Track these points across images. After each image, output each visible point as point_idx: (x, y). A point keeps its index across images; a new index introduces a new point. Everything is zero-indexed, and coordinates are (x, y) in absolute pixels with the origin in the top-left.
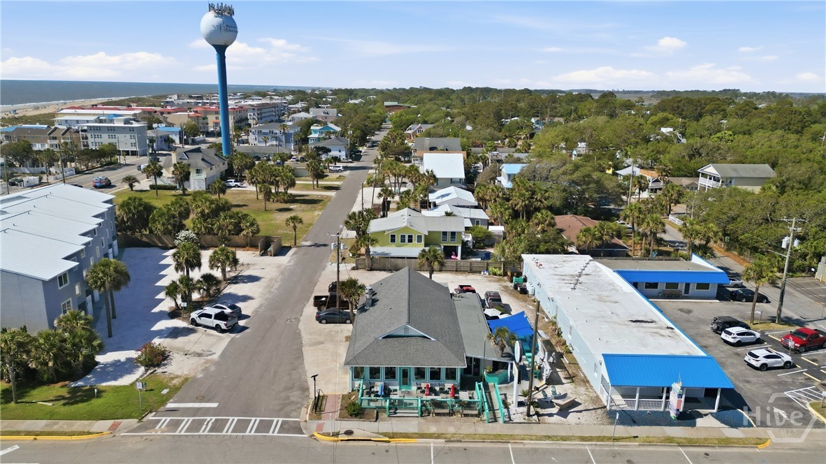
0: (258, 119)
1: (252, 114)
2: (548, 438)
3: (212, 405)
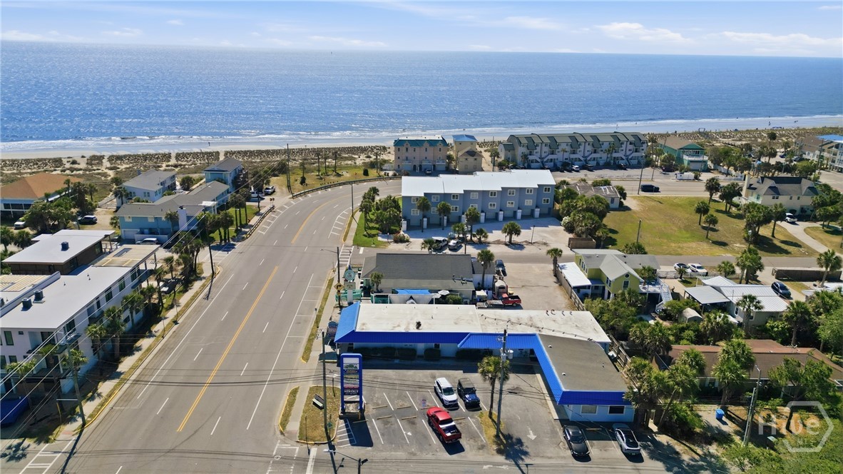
2: (322, 308)
3: (361, 253)
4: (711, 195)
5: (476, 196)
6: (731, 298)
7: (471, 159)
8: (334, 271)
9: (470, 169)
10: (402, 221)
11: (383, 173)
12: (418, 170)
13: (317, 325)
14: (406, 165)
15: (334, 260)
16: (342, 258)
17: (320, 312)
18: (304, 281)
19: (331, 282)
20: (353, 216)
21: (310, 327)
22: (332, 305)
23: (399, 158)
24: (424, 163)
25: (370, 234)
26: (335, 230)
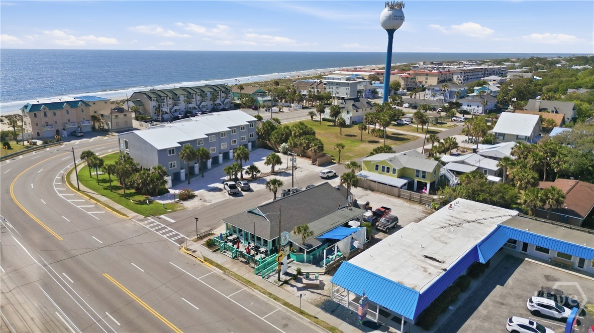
0: (464, 80)
1: (459, 76)
2: (270, 295)
3: (173, 221)
5: (213, 139)
6: (478, 165)
7: (121, 115)
8: (188, 250)
9: (122, 125)
10: (166, 178)
11: (26, 143)
12: (65, 133)
13: (309, 316)
14: (48, 131)
15: (161, 240)
16: (163, 234)
17: (276, 299)
18: (178, 275)
19: (211, 262)
20: (79, 190)
21: (306, 321)
22: (270, 283)
23: (37, 124)
24: (68, 126)
25: (140, 201)
26: (89, 209)
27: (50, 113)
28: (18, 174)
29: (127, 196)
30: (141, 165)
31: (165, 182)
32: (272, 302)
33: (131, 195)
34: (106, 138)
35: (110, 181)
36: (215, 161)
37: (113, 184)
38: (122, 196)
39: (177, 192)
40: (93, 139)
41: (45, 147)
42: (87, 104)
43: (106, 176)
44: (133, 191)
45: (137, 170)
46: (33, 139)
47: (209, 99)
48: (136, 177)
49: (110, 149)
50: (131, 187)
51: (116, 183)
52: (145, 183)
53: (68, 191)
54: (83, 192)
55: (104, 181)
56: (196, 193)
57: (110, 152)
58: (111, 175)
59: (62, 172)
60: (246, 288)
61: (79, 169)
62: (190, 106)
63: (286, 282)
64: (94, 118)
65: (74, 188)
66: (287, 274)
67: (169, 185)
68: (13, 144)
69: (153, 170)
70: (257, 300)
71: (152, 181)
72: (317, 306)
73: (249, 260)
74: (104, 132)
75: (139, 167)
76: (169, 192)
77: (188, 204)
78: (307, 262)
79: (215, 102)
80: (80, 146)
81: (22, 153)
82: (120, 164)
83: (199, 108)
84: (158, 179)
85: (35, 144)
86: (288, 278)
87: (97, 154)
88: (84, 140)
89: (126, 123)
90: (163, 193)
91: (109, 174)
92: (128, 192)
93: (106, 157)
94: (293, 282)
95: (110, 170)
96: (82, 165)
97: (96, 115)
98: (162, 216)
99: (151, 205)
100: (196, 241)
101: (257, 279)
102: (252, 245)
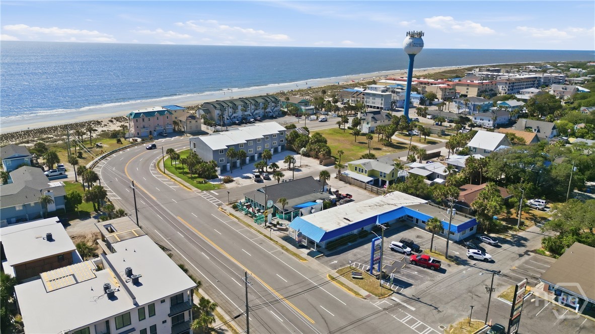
0: (509, 90)
1: (504, 86)
2: (259, 231)
3: (217, 194)
4: (340, 126)
5: (252, 144)
6: (433, 171)
7: (193, 121)
8: (222, 209)
9: (194, 129)
10: (216, 168)
11: (131, 140)
12: (155, 134)
13: (274, 241)
14: (145, 132)
15: (208, 203)
16: (210, 200)
17: (261, 233)
18: (214, 220)
19: (233, 215)
20: (164, 173)
21: (272, 243)
22: (261, 227)
23: (138, 127)
24: (158, 128)
25: (200, 182)
26: (170, 185)
27: (146, 119)
28: (128, 162)
29: (192, 178)
30: (202, 159)
31: (216, 171)
32: (259, 234)
33: (195, 178)
34: (182, 138)
35: (183, 169)
36: (252, 158)
37: (185, 170)
38: (190, 178)
39: (222, 177)
40: (173, 138)
41: (143, 143)
42: (170, 112)
43: (181, 165)
44: (197, 175)
45: (200, 163)
46: (134, 137)
47: (261, 108)
48: (198, 167)
49: (184, 146)
50: (195, 173)
51: (187, 170)
52: (204, 171)
53: (158, 173)
54: (167, 174)
55: (179, 168)
56: (234, 179)
57: (185, 149)
58: (184, 165)
59: (154, 161)
60: (248, 228)
61: (165, 159)
62: (246, 113)
63: (269, 227)
64: (175, 123)
65: (162, 172)
66: (271, 223)
67: (218, 173)
68: (122, 140)
69: (209, 163)
70: (251, 233)
71: (208, 170)
72: (280, 238)
73: (253, 215)
74: (181, 133)
75: (201, 161)
76: (218, 177)
77: (228, 186)
78: (285, 219)
79: (266, 111)
80: (166, 143)
81: (129, 147)
82: (190, 158)
83: (253, 115)
84: (211, 169)
85: (136, 140)
86: (271, 225)
87: (176, 150)
88: (167, 139)
89: (197, 127)
90: (214, 178)
91: (183, 164)
92: (193, 176)
93: (182, 152)
94: (273, 227)
95: (184, 162)
96: (167, 157)
97: (176, 120)
98: (212, 191)
99: (206, 184)
100: (227, 205)
101: (255, 225)
102: (257, 208)
